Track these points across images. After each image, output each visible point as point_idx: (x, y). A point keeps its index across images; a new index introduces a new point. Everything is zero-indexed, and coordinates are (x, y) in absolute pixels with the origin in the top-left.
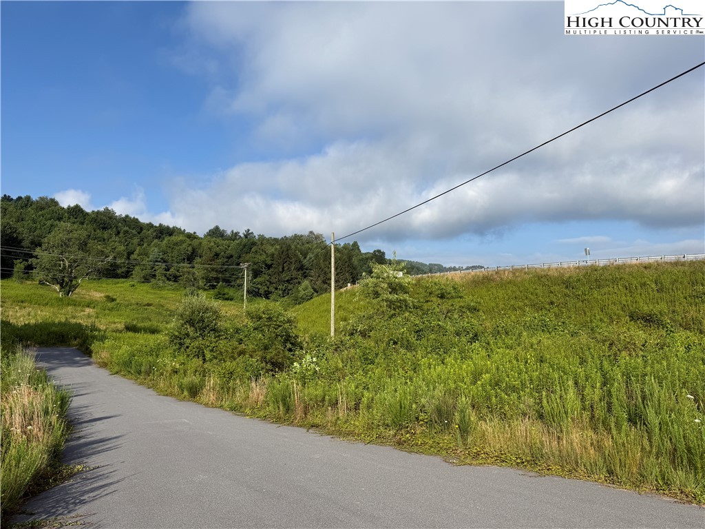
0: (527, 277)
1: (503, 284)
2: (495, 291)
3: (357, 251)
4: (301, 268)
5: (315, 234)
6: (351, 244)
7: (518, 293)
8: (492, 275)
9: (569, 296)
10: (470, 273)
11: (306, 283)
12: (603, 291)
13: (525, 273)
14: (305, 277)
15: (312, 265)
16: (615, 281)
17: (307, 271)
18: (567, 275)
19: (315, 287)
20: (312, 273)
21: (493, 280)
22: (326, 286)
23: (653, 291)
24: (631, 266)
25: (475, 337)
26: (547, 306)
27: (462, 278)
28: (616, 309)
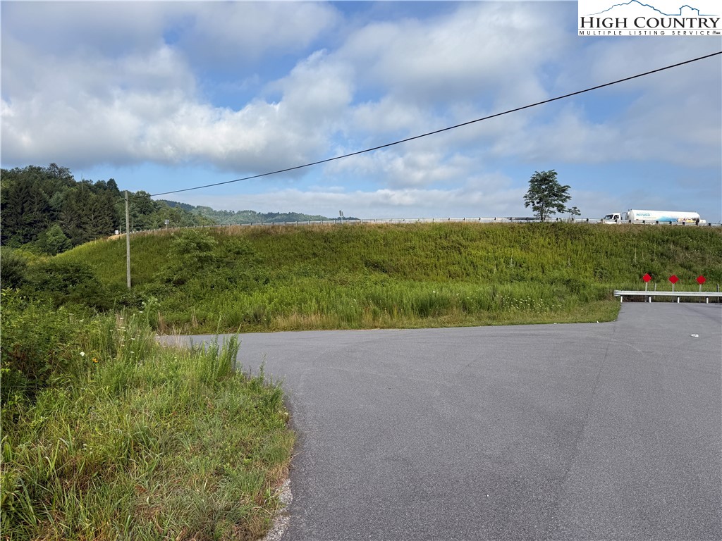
0: (297, 232)
1: (278, 238)
2: (271, 243)
3: (114, 190)
4: (48, 209)
5: (59, 167)
6: (106, 182)
7: (289, 245)
8: (269, 229)
9: (326, 249)
10: (249, 227)
11: (56, 227)
12: (350, 245)
13: (295, 229)
14: (53, 220)
15: (61, 206)
16: (358, 237)
17: (56, 213)
18: (326, 232)
19: (68, 231)
20: (62, 215)
21: (270, 234)
22: (80, 231)
23: (381, 245)
24: (370, 226)
25: (267, 281)
26: (311, 256)
27: (242, 231)
28: (357, 258)
